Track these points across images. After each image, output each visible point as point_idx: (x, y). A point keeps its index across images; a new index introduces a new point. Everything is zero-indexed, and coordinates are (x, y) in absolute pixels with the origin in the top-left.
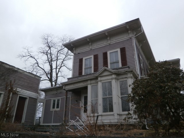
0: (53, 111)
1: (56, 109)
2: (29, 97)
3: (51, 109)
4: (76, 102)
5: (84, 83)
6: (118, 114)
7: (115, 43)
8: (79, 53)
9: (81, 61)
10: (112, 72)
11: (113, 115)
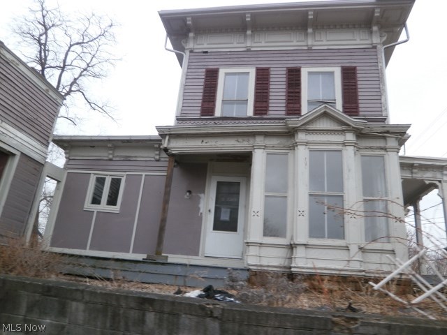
0: (96, 211)
1: (103, 206)
2: (22, 153)
3: (88, 205)
4: (188, 194)
5: (240, 140)
6: (360, 248)
7: (326, 47)
8: (207, 52)
9: (212, 76)
10: (348, 125)
11: (347, 248)
